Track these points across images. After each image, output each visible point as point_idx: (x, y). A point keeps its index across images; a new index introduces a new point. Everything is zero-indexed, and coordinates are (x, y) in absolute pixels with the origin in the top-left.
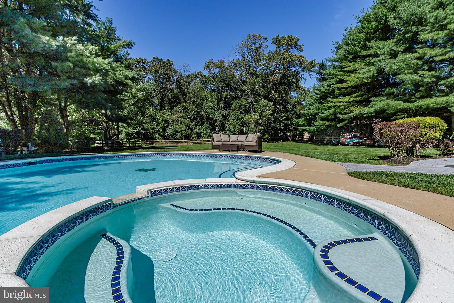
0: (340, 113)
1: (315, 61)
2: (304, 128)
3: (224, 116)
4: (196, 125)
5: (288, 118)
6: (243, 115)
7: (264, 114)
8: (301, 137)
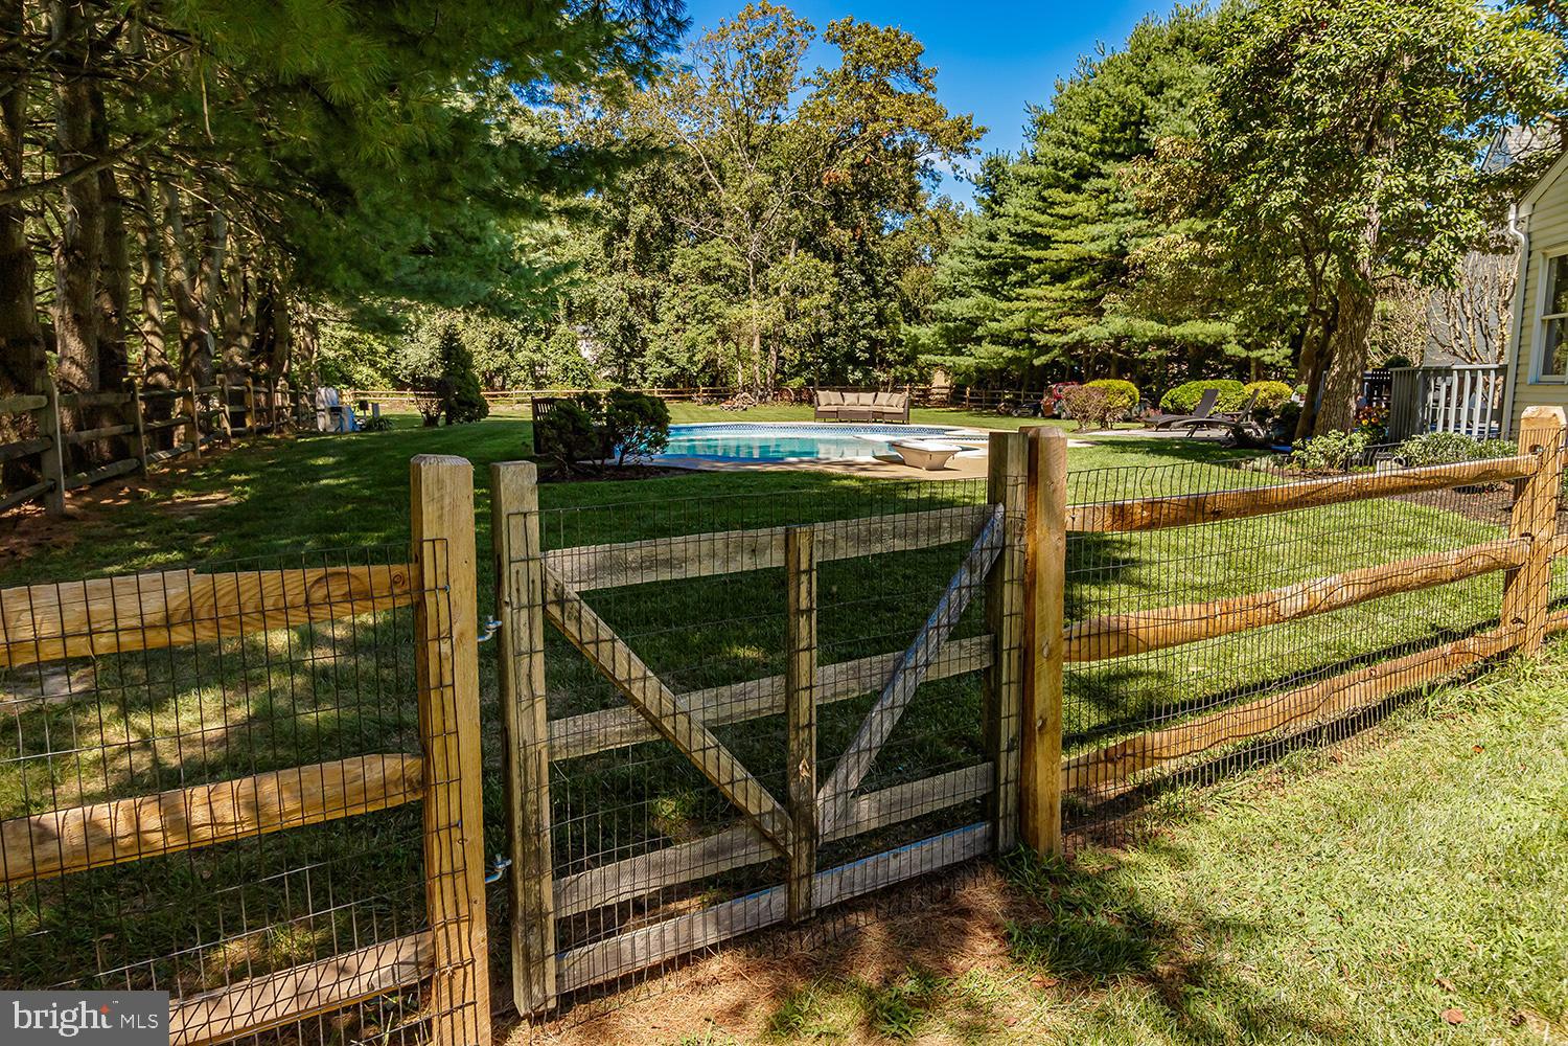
0: (1041, 328)
1: (970, 119)
2: (938, 359)
3: (635, 299)
4: (525, 332)
5: (881, 320)
6: (723, 304)
7: (803, 304)
8: (922, 387)
